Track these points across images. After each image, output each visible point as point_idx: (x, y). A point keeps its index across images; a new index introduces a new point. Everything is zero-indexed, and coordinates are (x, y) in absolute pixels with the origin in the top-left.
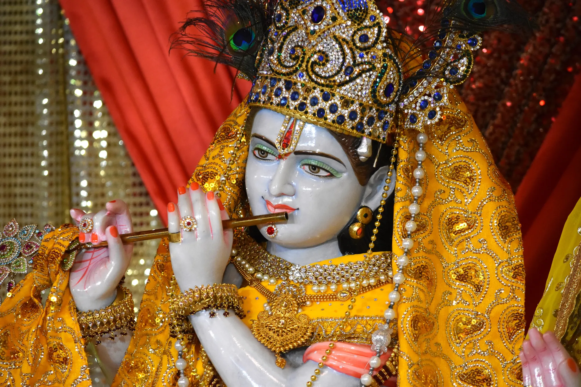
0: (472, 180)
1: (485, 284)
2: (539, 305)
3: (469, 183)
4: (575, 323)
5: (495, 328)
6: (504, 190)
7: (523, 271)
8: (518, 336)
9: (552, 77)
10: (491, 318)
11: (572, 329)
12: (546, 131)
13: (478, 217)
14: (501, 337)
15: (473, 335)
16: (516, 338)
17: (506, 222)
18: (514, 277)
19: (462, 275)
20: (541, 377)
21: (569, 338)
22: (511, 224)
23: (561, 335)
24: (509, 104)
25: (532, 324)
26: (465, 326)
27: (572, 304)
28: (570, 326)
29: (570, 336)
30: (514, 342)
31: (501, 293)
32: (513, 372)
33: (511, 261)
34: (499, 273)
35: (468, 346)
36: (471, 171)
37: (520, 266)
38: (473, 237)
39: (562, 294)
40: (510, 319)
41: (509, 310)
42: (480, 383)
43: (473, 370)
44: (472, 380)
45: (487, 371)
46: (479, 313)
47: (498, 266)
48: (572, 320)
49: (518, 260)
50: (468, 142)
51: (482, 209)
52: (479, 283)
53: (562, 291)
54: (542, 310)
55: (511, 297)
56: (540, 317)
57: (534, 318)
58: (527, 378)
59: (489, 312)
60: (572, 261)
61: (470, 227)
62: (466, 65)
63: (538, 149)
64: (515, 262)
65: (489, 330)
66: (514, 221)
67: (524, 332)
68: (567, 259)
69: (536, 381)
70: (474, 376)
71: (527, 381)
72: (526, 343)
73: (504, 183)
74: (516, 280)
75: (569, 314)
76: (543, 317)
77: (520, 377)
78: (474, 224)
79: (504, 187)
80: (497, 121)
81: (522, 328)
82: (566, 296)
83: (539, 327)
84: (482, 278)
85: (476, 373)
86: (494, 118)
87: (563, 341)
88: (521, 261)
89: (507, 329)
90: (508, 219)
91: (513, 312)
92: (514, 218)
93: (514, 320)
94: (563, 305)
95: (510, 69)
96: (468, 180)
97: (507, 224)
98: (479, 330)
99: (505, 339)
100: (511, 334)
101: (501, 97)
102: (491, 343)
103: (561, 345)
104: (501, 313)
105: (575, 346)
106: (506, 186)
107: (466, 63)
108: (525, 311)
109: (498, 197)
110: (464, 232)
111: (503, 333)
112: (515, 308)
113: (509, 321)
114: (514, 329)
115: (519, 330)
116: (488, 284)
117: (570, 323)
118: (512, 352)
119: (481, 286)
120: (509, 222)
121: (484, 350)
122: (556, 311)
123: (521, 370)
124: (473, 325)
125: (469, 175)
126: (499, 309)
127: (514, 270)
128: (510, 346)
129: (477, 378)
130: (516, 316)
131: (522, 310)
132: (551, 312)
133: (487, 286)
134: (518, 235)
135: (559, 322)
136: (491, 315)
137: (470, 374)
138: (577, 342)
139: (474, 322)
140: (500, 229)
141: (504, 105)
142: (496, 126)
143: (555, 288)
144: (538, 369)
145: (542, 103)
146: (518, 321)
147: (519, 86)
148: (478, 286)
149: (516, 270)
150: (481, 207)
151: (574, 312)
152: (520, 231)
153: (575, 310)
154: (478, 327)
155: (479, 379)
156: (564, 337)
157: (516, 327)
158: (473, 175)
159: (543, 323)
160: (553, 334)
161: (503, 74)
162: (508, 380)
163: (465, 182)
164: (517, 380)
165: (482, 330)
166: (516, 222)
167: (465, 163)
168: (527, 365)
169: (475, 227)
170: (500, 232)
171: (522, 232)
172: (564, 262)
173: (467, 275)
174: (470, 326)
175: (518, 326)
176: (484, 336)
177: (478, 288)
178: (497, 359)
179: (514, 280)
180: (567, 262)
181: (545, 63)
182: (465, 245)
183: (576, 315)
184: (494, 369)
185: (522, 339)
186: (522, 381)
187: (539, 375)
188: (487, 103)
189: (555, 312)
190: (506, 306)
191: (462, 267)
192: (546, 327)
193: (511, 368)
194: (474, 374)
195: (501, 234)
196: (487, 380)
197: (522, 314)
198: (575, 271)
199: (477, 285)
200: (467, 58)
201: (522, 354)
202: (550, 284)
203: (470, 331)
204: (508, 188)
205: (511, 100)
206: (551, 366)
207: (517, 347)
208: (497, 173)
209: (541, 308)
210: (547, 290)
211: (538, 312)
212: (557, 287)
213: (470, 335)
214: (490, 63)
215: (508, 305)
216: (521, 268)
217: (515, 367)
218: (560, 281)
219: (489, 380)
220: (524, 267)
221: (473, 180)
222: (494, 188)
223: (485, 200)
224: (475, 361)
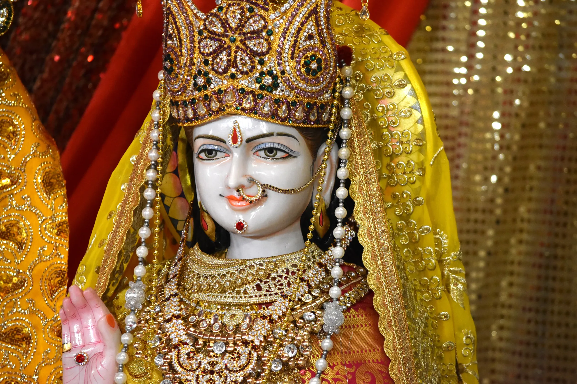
0: (15, 135)
1: (28, 241)
2: (82, 262)
3: (13, 139)
4: (117, 279)
5: (37, 285)
6: (49, 146)
7: (67, 228)
8: (60, 294)
9: (100, 33)
10: (33, 276)
11: (113, 285)
12: (95, 86)
13: (21, 173)
14: (43, 294)
15: (14, 293)
16: (58, 296)
17: (51, 178)
18: (58, 234)
19: (4, 232)
20: (80, 334)
21: (110, 294)
22: (55, 181)
23: (102, 291)
24: (57, 58)
25: (75, 281)
26: (6, 285)
27: (114, 261)
28: (112, 283)
29: (111, 292)
30: (56, 299)
31: (44, 250)
32: (53, 330)
33: (55, 218)
34: (43, 231)
35: (8, 305)
36: (15, 126)
37: (64, 223)
38: (16, 194)
39: (105, 250)
40: (53, 276)
41: (52, 267)
42: (19, 342)
43: (12, 329)
44: (11, 339)
45: (27, 330)
46: (21, 271)
47: (42, 223)
48: (114, 276)
49: (62, 216)
50: (11, 96)
51: (26, 165)
52: (22, 240)
53: (105, 248)
54: (85, 267)
55: (54, 254)
56: (82, 274)
57: (77, 275)
58: (66, 336)
59: (31, 269)
60: (115, 218)
61: (13, 183)
62: (6, 16)
63: (87, 105)
64: (59, 219)
65: (31, 288)
66: (58, 177)
67: (66, 290)
68: (110, 215)
69: (75, 338)
70: (13, 335)
71: (66, 338)
72: (67, 300)
73: (48, 138)
74: (60, 237)
75: (110, 270)
76: (86, 274)
77: (59, 334)
78: (17, 181)
79: (48, 143)
80: (46, 75)
81: (65, 285)
82: (108, 252)
83: (81, 284)
84: (24, 235)
85: (15, 332)
86: (42, 72)
87: (104, 298)
88: (65, 218)
89: (48, 287)
90: (53, 176)
91: (56, 270)
92: (59, 174)
93: (57, 277)
94: (105, 261)
95: (58, 23)
96: (11, 135)
97: (52, 180)
98: (20, 288)
99: (47, 297)
100: (53, 292)
101: (49, 50)
102: (32, 301)
103: (101, 301)
104: (43, 270)
105: (115, 302)
106: (51, 141)
107: (5, 14)
108: (69, 268)
109: (42, 153)
110: (7, 188)
111: (45, 291)
112: (58, 265)
113: (52, 279)
114: (56, 286)
115: (61, 287)
116: (31, 242)
117: (111, 280)
118: (54, 310)
119: (24, 243)
120: (54, 179)
121: (25, 308)
122: (99, 268)
123: (61, 327)
124: (14, 284)
125: (12, 130)
126: (41, 267)
127: (58, 227)
128: (52, 304)
129: (17, 336)
130: (60, 273)
131: (65, 267)
132: (94, 269)
133: (30, 244)
134: (62, 192)
135: (100, 278)
136: (33, 272)
137: (9, 334)
138: (118, 298)
139: (15, 280)
140: (44, 186)
141: (52, 59)
142: (44, 81)
143: (98, 245)
144: (78, 325)
145: (90, 59)
146: (60, 278)
147: (67, 40)
148: (20, 244)
149: (60, 227)
150: (24, 164)
151: (115, 269)
152: (65, 188)
153: (116, 266)
154: (19, 285)
155: (18, 338)
156: (105, 294)
157: (58, 285)
158: (16, 131)
159: (85, 280)
160: (95, 291)
161: (51, 27)
162: (49, 339)
163: (8, 138)
164: (57, 337)
165: (23, 288)
166: (60, 179)
167: (7, 118)
168: (67, 322)
169: (18, 184)
170: (44, 189)
171: (67, 188)
172: (108, 219)
173: (9, 232)
174: (10, 285)
175: (60, 284)
176: (25, 294)
177: (20, 245)
178: (37, 317)
179: (57, 238)
180: (111, 219)
181: (92, 18)
182: (7, 202)
183: (118, 271)
184: (34, 327)
185: (64, 296)
186: (61, 338)
187: (78, 332)
188: (34, 57)
189: (97, 268)
190: (48, 264)
191: (4, 224)
192: (88, 285)
193: (51, 326)
194: (13, 333)
195: (45, 191)
196: (26, 339)
197: (65, 271)
198: (117, 227)
199: (19, 242)
200: (7, 9)
201: (62, 312)
202: (93, 240)
203: (11, 289)
204: (53, 144)
205: (59, 53)
206: (90, 322)
207: (59, 304)
208: (42, 127)
209: (83, 265)
210: (90, 247)
211: (81, 268)
212: (100, 244)
213: (11, 293)
214: (37, 15)
215: (51, 262)
216: (65, 226)
217: (56, 325)
218: (103, 238)
219: (29, 339)
220: (68, 224)
221: (17, 135)
222: (38, 144)
223: (28, 156)
224: (15, 320)
